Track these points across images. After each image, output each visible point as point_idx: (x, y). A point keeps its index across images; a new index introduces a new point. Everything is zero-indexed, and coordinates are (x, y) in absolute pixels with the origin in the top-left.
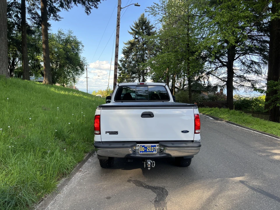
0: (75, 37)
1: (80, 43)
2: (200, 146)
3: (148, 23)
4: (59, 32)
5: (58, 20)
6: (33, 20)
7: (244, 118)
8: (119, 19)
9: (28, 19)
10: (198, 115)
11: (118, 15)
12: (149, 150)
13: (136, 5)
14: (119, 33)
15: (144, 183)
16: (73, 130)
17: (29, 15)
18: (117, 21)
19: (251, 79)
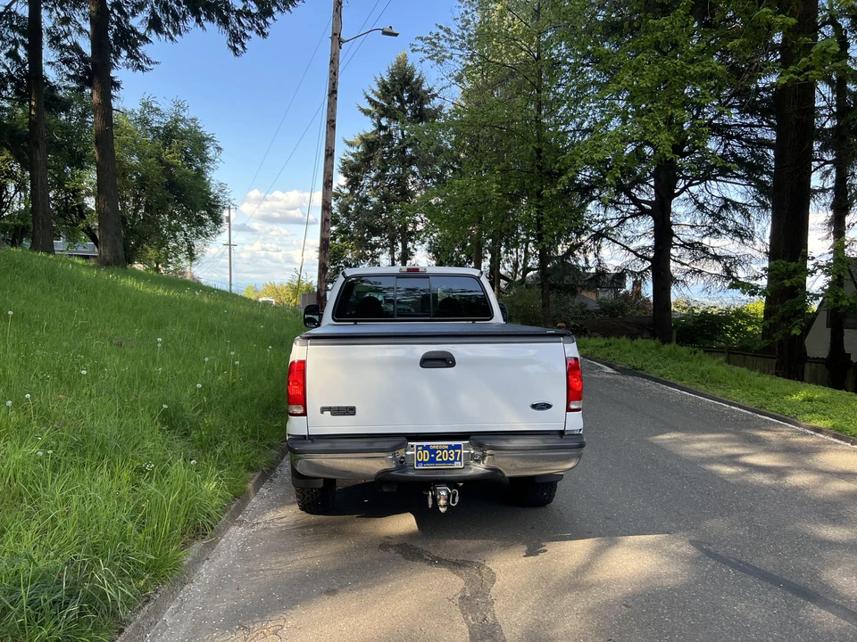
0: (194, 120)
1: (210, 140)
2: (582, 446)
3: (417, 81)
4: (146, 105)
5: (142, 67)
6: (63, 67)
7: (702, 368)
8: (335, 74)
9: (49, 63)
10: (576, 359)
11: (332, 62)
12: (441, 457)
13: (385, 33)
14: (335, 116)
15: (427, 552)
16: (210, 404)
17: (51, 53)
18: (331, 79)
19: (724, 253)
